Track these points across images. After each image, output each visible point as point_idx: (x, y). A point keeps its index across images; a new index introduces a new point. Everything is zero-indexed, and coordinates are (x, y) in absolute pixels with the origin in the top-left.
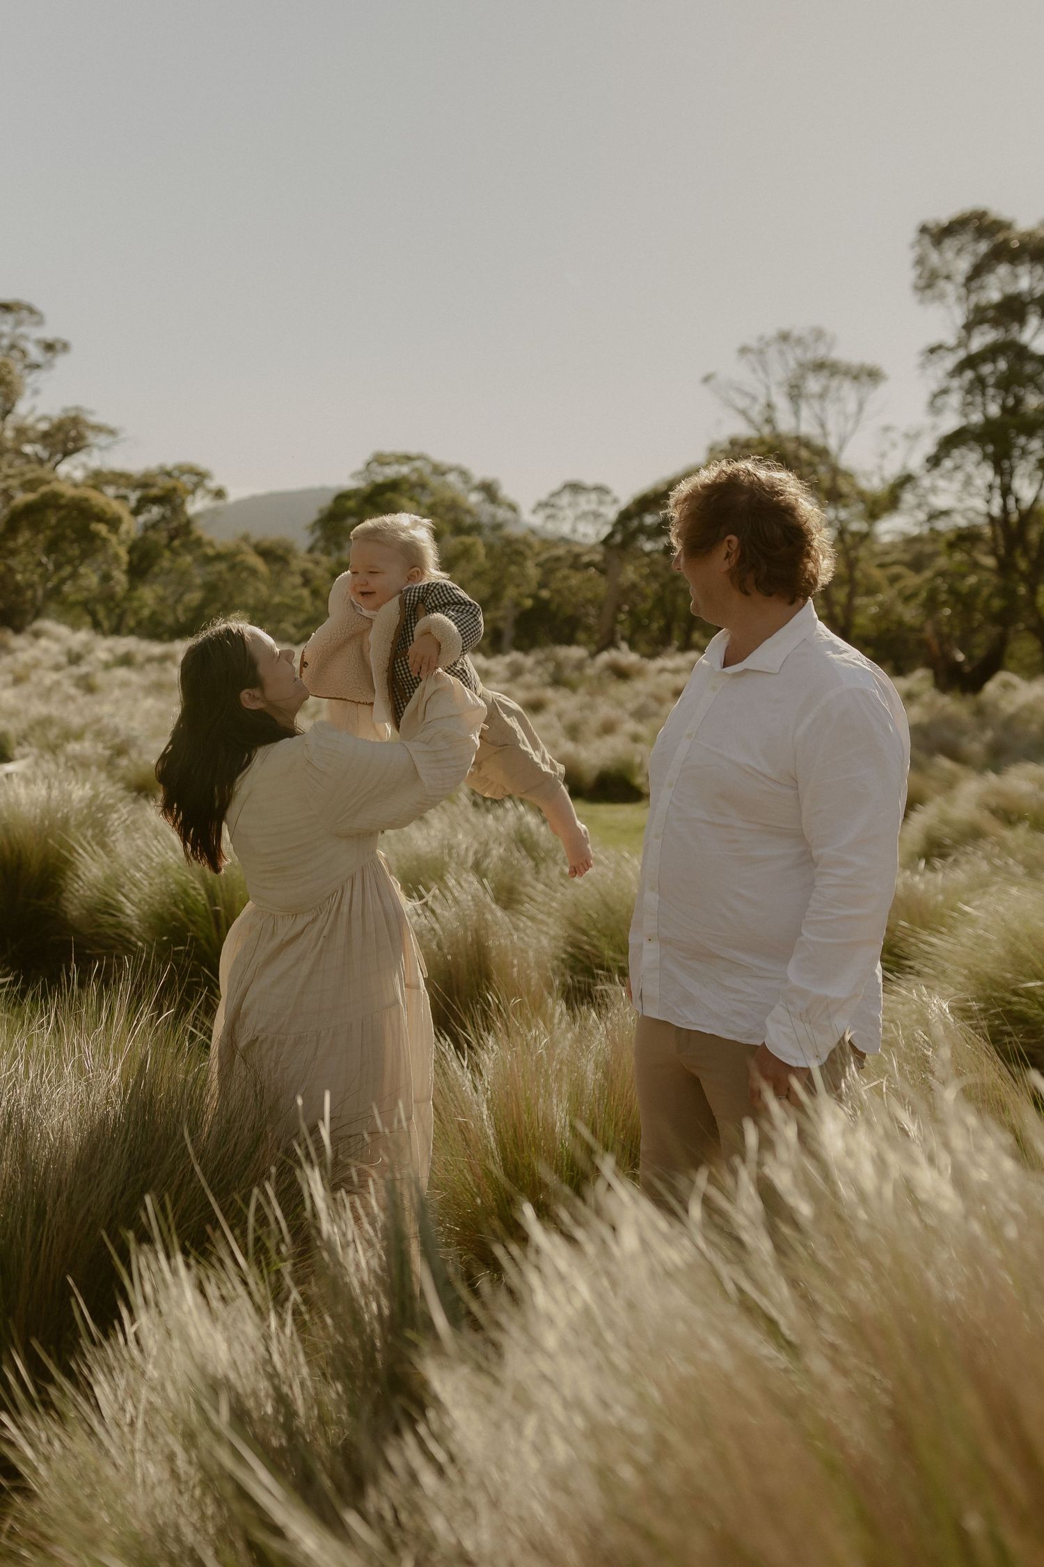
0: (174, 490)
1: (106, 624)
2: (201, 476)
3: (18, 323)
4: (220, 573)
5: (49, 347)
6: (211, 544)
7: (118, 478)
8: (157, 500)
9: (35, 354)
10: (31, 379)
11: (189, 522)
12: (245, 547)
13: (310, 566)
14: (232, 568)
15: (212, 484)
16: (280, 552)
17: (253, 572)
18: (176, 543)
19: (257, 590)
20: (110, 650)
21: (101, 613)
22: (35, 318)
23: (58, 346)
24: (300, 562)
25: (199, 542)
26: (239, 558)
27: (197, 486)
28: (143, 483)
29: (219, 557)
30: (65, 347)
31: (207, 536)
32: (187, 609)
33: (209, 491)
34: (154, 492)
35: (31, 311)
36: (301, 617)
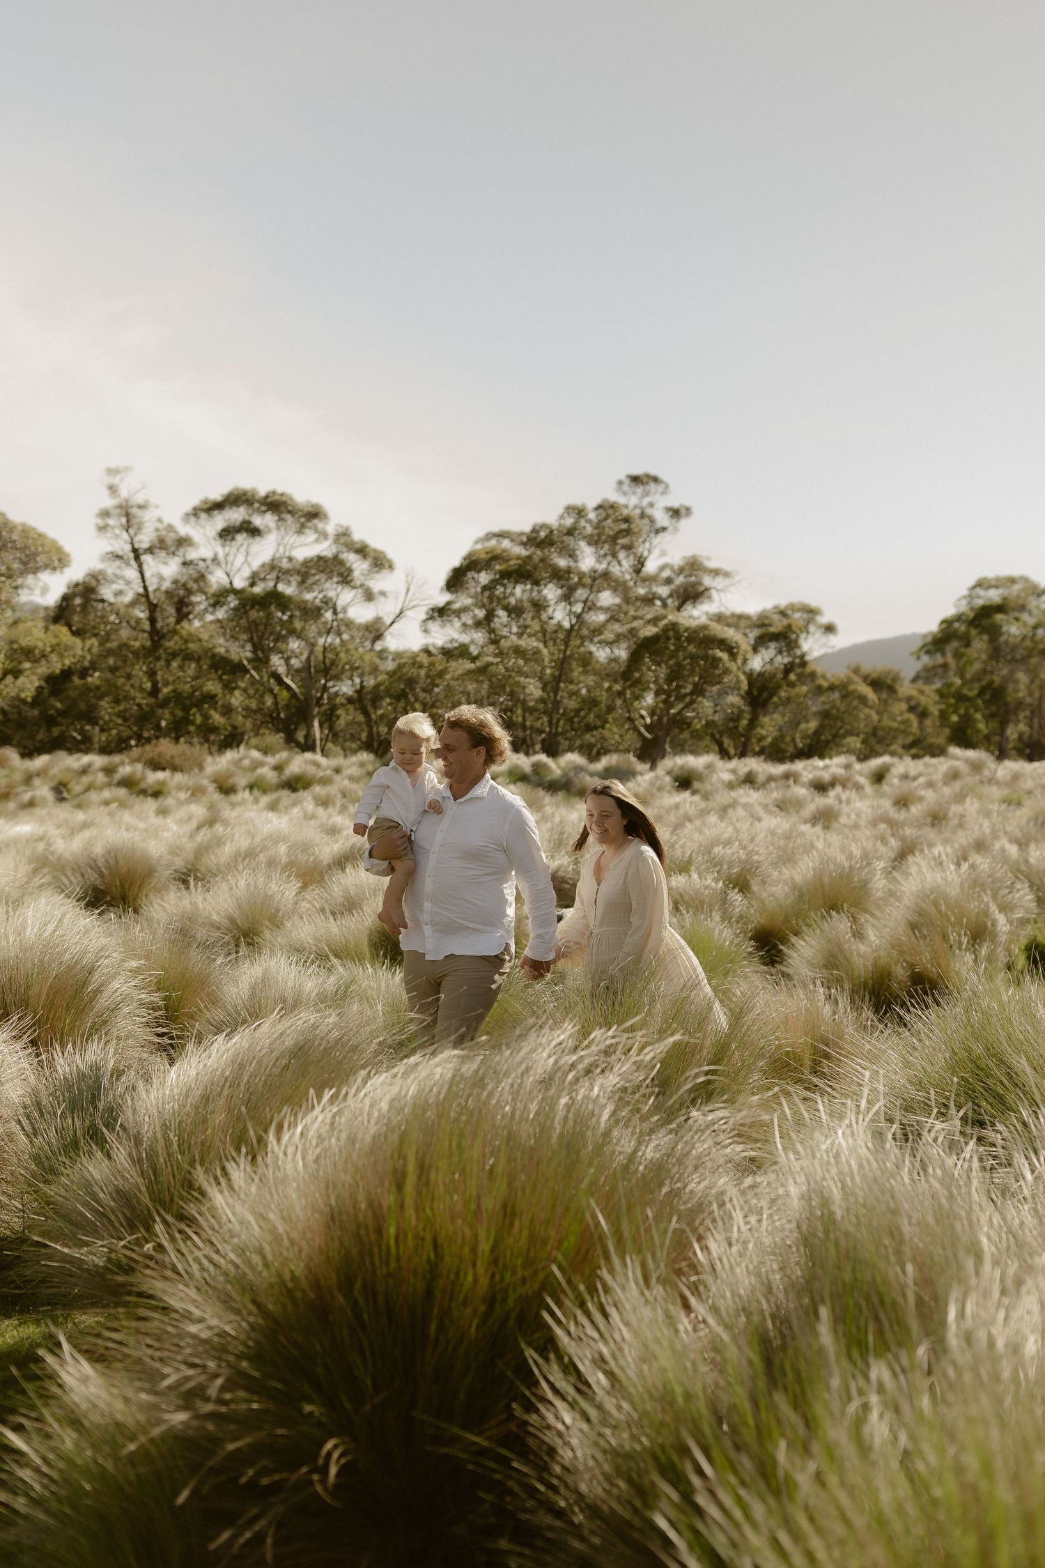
0: (789, 627)
1: (732, 751)
2: (811, 612)
3: (647, 494)
4: (833, 701)
5: (675, 513)
6: (824, 677)
7: (738, 620)
8: (775, 637)
9: (661, 518)
10: (658, 540)
11: (803, 656)
12: (856, 679)
13: (914, 693)
14: (844, 697)
15: (823, 620)
16: (889, 681)
17: (863, 699)
18: (792, 677)
19: (868, 716)
20: (734, 771)
21: (727, 742)
22: (660, 488)
23: (683, 512)
24: (905, 689)
25: (813, 675)
26: (852, 687)
27: (808, 622)
28: (761, 622)
29: (832, 688)
30: (688, 510)
31: (819, 670)
32: (804, 737)
33: (820, 626)
34: (772, 629)
35: (656, 480)
36: (910, 739)
